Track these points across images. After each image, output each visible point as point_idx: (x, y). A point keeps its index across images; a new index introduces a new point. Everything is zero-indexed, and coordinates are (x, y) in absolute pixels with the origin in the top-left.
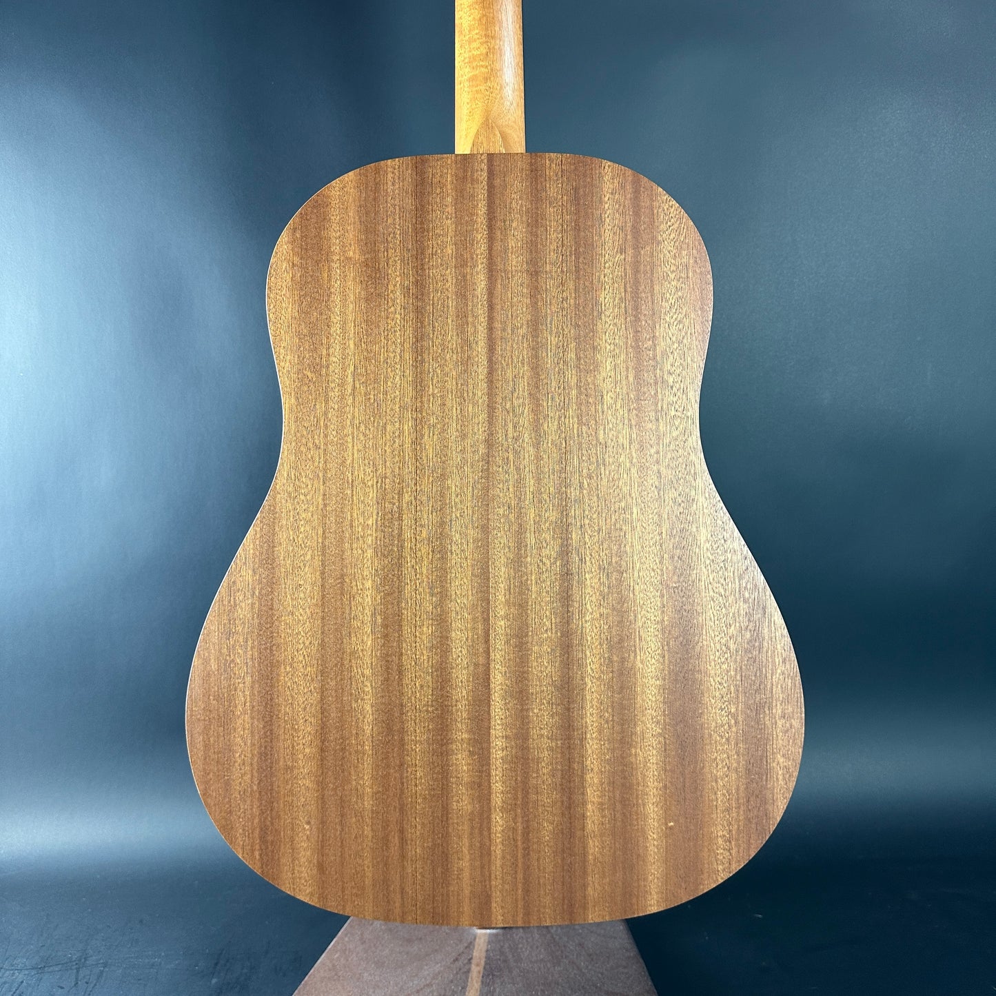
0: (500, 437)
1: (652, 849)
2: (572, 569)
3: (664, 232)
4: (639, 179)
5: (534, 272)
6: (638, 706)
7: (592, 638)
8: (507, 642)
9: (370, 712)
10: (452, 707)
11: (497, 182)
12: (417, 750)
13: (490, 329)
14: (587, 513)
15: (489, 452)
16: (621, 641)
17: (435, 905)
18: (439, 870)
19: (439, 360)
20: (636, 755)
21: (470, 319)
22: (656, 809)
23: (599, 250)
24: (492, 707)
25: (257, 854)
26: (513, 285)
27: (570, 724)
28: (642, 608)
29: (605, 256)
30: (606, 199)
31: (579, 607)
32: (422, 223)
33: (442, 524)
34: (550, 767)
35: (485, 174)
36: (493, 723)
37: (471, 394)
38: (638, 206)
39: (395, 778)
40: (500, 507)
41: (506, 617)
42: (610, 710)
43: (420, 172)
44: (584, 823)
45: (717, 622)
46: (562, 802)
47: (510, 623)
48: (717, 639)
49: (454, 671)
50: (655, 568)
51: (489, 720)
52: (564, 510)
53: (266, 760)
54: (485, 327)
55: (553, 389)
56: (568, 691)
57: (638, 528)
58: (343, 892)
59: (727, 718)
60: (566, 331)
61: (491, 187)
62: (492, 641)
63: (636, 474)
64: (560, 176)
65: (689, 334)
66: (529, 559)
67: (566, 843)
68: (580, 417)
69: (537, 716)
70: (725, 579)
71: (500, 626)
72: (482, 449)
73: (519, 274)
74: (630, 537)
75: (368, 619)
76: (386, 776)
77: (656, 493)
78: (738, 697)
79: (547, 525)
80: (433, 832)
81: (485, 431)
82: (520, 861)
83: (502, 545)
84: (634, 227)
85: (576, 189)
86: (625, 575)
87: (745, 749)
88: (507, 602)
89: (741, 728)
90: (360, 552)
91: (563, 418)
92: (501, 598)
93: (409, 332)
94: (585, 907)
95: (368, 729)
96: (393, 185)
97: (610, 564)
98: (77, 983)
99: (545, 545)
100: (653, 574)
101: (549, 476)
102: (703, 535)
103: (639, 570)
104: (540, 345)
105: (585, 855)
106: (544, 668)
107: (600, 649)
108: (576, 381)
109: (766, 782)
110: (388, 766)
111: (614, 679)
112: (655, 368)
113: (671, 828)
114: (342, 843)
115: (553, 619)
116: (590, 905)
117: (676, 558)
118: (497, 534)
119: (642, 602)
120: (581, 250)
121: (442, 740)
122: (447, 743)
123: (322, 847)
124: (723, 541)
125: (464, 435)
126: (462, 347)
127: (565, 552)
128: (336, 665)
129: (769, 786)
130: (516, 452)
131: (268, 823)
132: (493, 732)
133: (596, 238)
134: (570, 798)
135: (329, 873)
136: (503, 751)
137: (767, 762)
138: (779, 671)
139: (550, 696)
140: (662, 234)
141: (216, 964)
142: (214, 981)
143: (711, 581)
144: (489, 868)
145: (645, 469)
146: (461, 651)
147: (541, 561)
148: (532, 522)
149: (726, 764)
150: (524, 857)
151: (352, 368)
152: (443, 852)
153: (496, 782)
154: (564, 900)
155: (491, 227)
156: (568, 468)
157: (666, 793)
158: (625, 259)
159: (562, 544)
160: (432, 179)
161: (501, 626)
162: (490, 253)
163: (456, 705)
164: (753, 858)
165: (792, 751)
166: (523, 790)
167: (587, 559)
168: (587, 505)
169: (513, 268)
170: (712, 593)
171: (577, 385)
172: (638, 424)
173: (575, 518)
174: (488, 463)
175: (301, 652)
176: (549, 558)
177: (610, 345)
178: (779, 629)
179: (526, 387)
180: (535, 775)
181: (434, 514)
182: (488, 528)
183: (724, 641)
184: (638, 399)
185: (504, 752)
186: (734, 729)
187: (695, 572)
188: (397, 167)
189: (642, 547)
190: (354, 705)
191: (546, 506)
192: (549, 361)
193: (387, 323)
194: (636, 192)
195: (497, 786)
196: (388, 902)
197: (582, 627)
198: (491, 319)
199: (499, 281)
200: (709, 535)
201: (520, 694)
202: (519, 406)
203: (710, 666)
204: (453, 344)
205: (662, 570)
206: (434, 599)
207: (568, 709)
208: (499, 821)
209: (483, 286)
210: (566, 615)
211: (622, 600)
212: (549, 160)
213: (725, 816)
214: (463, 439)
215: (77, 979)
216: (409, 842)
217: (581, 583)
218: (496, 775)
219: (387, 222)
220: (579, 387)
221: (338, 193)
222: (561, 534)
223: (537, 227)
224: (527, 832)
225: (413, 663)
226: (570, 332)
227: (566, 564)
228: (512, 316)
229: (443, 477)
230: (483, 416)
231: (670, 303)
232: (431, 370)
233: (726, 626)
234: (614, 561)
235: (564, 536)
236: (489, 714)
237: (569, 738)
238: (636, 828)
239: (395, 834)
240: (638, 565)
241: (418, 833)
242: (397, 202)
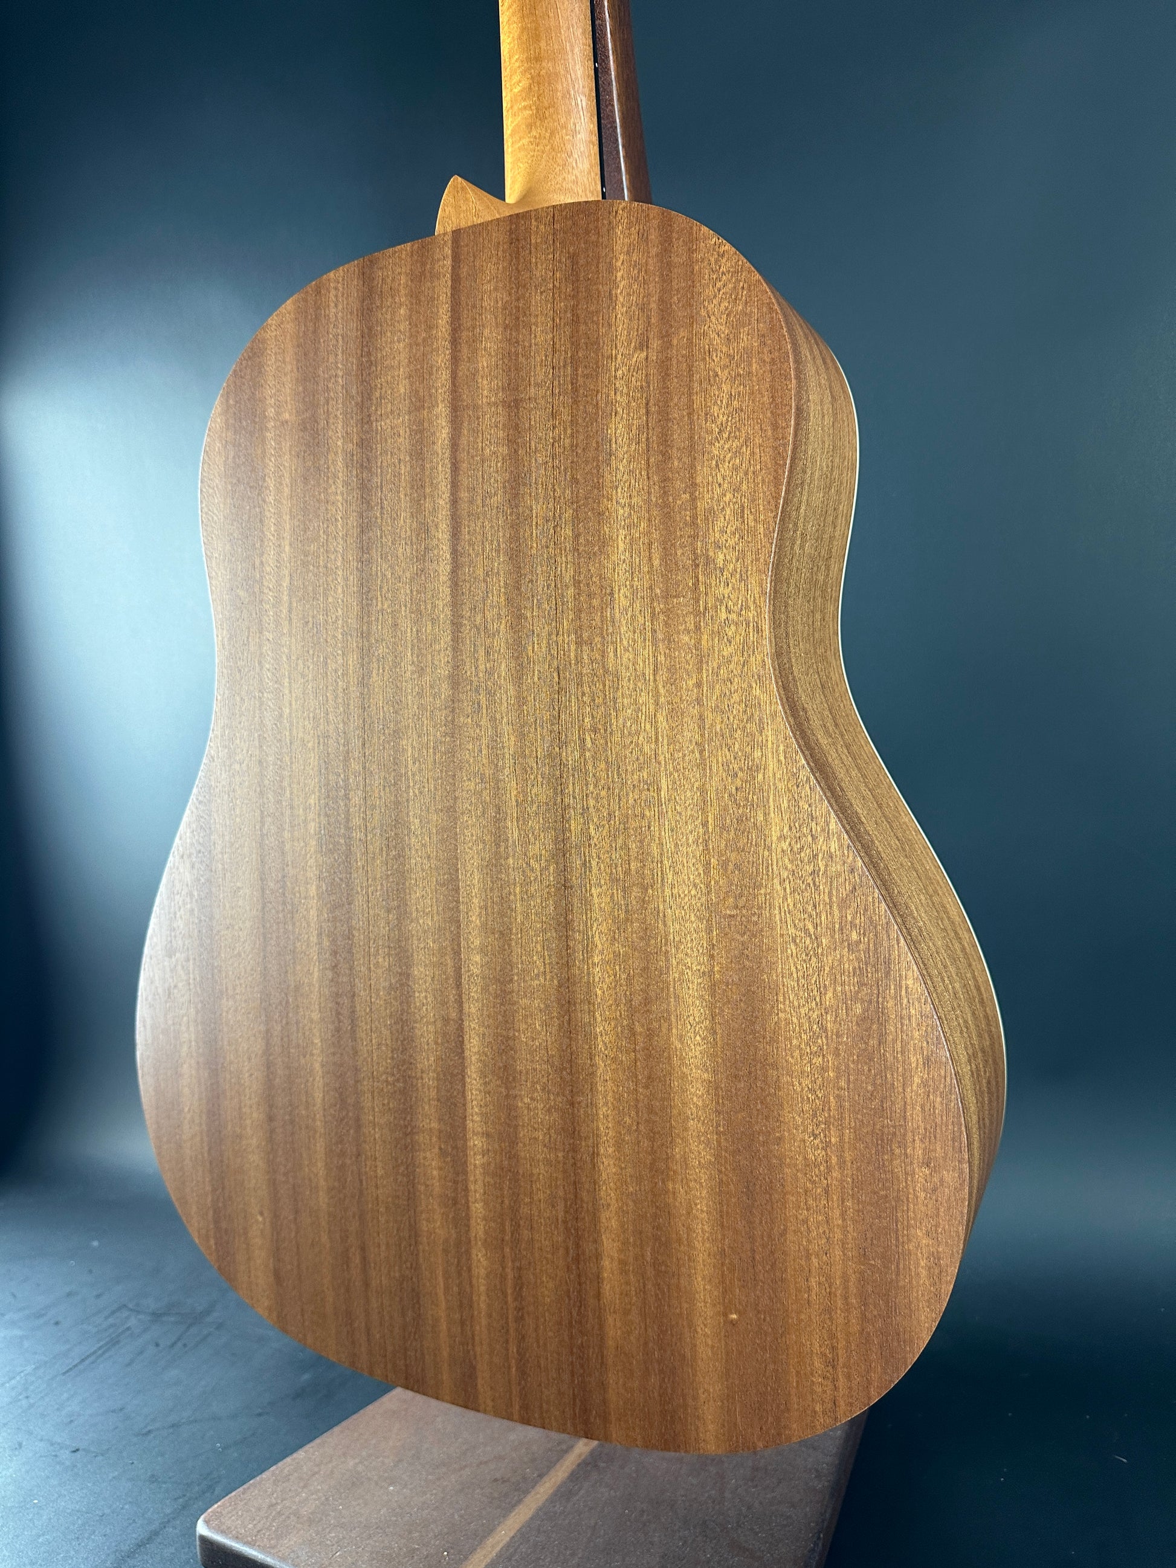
0: (469, 669)
1: (704, 1352)
2: (571, 879)
3: (710, 301)
4: (670, 220)
5: (514, 404)
6: (675, 1112)
7: (603, 992)
8: (485, 989)
9: (320, 1072)
10: (417, 1079)
11: (464, 271)
12: (377, 1136)
13: (454, 502)
14: (591, 788)
15: (453, 693)
16: (647, 1001)
17: (408, 1362)
18: (410, 1313)
19: (390, 558)
20: (674, 1193)
21: (428, 490)
22: (708, 1287)
23: (606, 350)
24: (468, 1087)
25: (212, 1242)
26: (484, 428)
27: (575, 1128)
28: (677, 949)
29: (616, 358)
30: (619, 264)
31: (583, 941)
32: (369, 354)
33: (397, 803)
34: (548, 1192)
35: (448, 262)
36: (469, 1111)
37: (429, 607)
38: (669, 264)
39: (352, 1172)
40: (470, 780)
41: (483, 950)
42: (633, 1113)
43: (366, 278)
44: (599, 1288)
45: (802, 981)
46: (567, 1249)
47: (487, 958)
48: (803, 1011)
49: (418, 1025)
50: (697, 881)
51: (464, 1105)
52: (558, 785)
53: (214, 1121)
54: (447, 500)
55: (540, 589)
56: (571, 1073)
57: (670, 813)
58: (303, 1315)
59: (824, 1153)
60: (558, 492)
61: (456, 279)
62: (465, 986)
63: (665, 723)
64: (551, 242)
65: (750, 474)
66: (511, 861)
67: (575, 1314)
68: (578, 631)
69: (529, 1109)
70: (815, 906)
72: (445, 690)
73: (493, 409)
74: (657, 829)
75: (314, 939)
76: (342, 1168)
77: (698, 755)
78: (842, 1118)
79: (534, 808)
80: (400, 1257)
81: (448, 662)
82: (512, 1325)
83: (474, 838)
84: (661, 300)
85: (573, 258)
86: (650, 891)
87: (858, 1211)
88: (484, 925)
89: (850, 1173)
90: (302, 844)
91: (554, 637)
92: (475, 919)
93: (353, 520)
94: (605, 1418)
95: (318, 1095)
96: (336, 306)
97: (627, 872)
99: (532, 840)
100: (693, 892)
101: (536, 729)
102: (776, 828)
103: (673, 886)
104: (522, 519)
105: (602, 1338)
106: (534, 1034)
107: (616, 1010)
108: (572, 573)
109: (898, 1274)
110: (344, 1154)
111: (638, 1063)
112: (695, 537)
113: (733, 1323)
114: (298, 1248)
115: (547, 958)
116: (613, 1418)
117: (731, 867)
118: (467, 821)
119: (677, 939)
120: (580, 355)
121: (406, 1127)
122: (412, 1133)
123: (278, 1249)
124: (810, 838)
125: (422, 669)
126: (418, 535)
127: (561, 851)
128: (281, 1003)
129: (901, 1284)
130: (490, 693)
131: (221, 1205)
132: (469, 1124)
133: (602, 330)
134: (578, 1246)
135: (287, 1286)
136: (483, 1156)
137: (897, 1239)
138: (917, 1080)
139: (545, 1080)
140: (706, 304)
143: (791, 907)
144: (471, 1326)
145: (679, 714)
146: (426, 997)
147: (528, 864)
148: (514, 803)
149: (824, 1232)
150: (517, 1320)
151: (287, 579)
152: (413, 1290)
153: (476, 1201)
154: (574, 1400)
155: (455, 342)
156: (563, 717)
157: (723, 1264)
158: (647, 358)
159: (557, 838)
160: (382, 286)
161: (476, 962)
162: (454, 384)
163: (422, 1078)
165: (944, 1229)
166: (512, 1220)
167: (594, 863)
168: (591, 775)
169: (485, 400)
170: (792, 931)
171: (575, 580)
172: (669, 639)
173: (574, 798)
174: (453, 711)
176: (538, 858)
177: (623, 507)
178: (916, 1003)
179: (503, 590)
180: (527, 1200)
181: (387, 789)
182: (455, 811)
183: (815, 1016)
184: (667, 596)
185: (485, 1158)
186: (835, 1174)
187: (763, 891)
188: (341, 279)
189: (676, 845)
190: (303, 1061)
191: (532, 777)
192: (535, 545)
193: (327, 509)
194: (666, 243)
195: (478, 1208)
196: (353, 1343)
197: (589, 974)
198: (455, 485)
199: (465, 424)
200: (786, 829)
202: (493, 621)
203: (792, 1057)
204: (406, 532)
205: (708, 886)
206: (391, 916)
207: (572, 1104)
209: (444, 435)
210: (564, 953)
211: (647, 932)
212: (536, 220)
213: (824, 1322)
214: (420, 676)
217: (587, 902)
218: (475, 1191)
219: (328, 362)
220: (577, 583)
221: (275, 333)
222: (556, 822)
223: (517, 330)
224: (519, 1284)
225: (368, 1010)
226: (564, 493)
227: (564, 871)
228: (483, 478)
229: (397, 734)
230: (446, 638)
231: (719, 423)
232: (379, 574)
233: (819, 989)
234: (633, 868)
235: (559, 826)
236: (464, 1096)
237: (574, 1149)
238: (678, 1311)
240: (670, 877)
241: (383, 1255)
242: (340, 331)
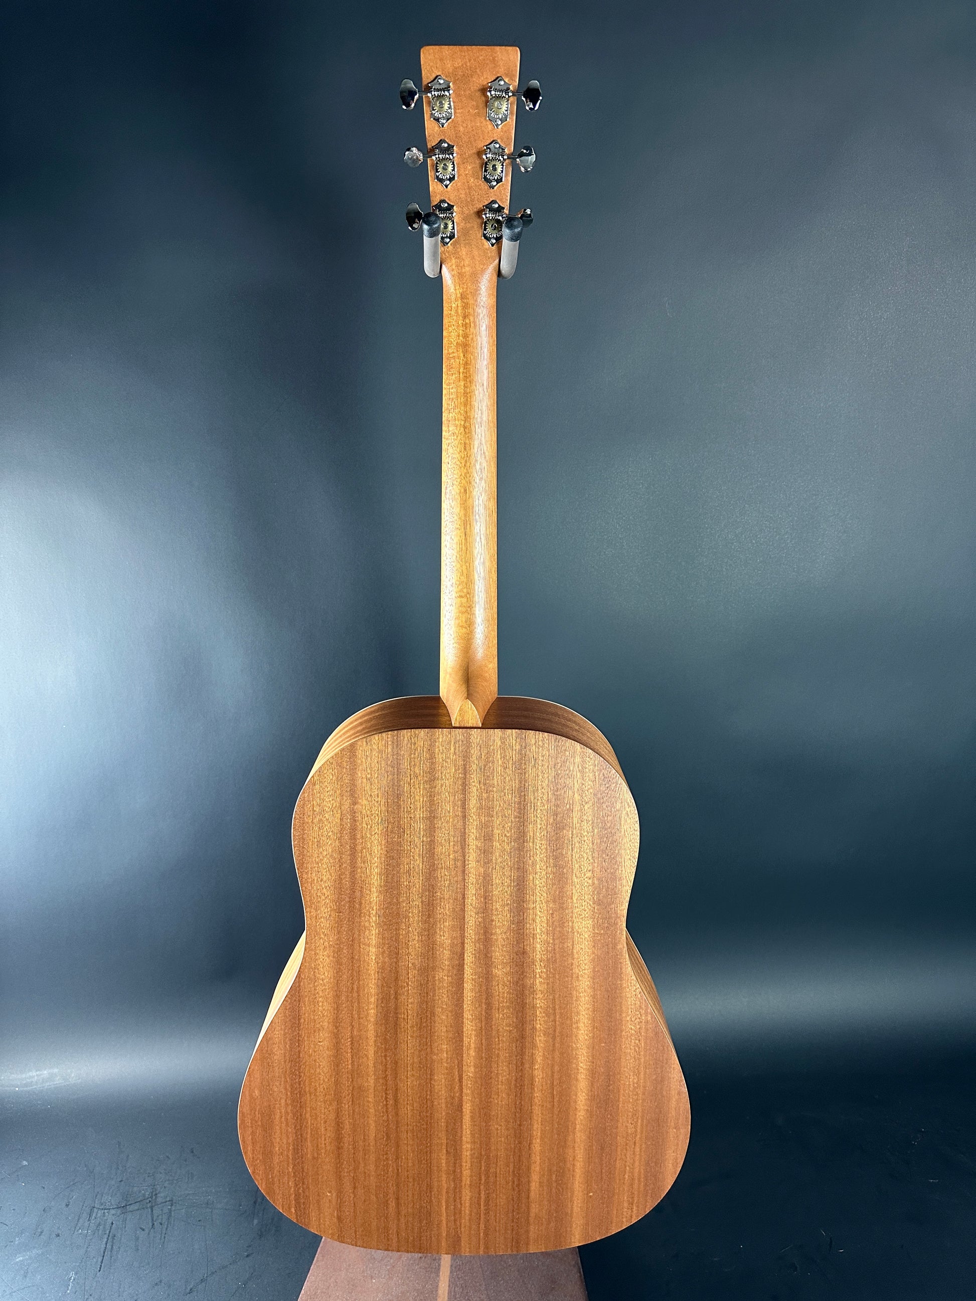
1: (576, 1209)
2: (525, 1034)
6: (571, 1123)
7: (539, 1080)
8: (476, 1083)
9: (374, 1125)
10: (435, 1123)
12: (409, 1149)
14: (538, 996)
16: (561, 1082)
17: (421, 1241)
18: (425, 1222)
20: (568, 1153)
22: (581, 1186)
24: (464, 1123)
25: (293, 1209)
27: (521, 1135)
31: (530, 1060)
34: (505, 1161)
36: (464, 1133)
39: (392, 1166)
41: (475, 1066)
42: (550, 1126)
44: (529, 1194)
45: (632, 1069)
46: (513, 1182)
47: (478, 1069)
48: (630, 1080)
49: (436, 1100)
50: (588, 1033)
51: (461, 1131)
53: (298, 1153)
56: (520, 1113)
59: (635, 1129)
62: (464, 1082)
67: (516, 1206)
69: (497, 1130)
71: (470, 1071)
72: (459, 950)
76: (386, 1165)
77: (591, 983)
78: (644, 1116)
80: (420, 1199)
82: (482, 1217)
87: (647, 1148)
89: (645, 1135)
90: (365, 1020)
92: (472, 1053)
94: (527, 1244)
95: (372, 1136)
98: (153, 1224)
99: (506, 1018)
100: (586, 1038)
103: (576, 1035)
105: (528, 1213)
106: (502, 1099)
109: (661, 1167)
110: (387, 1159)
111: (554, 1106)
113: (591, 1196)
114: (355, 1204)
115: (510, 1068)
116: (531, 1242)
119: (577, 1056)
121: (427, 1144)
122: (431, 1146)
123: (340, 1207)
124: (639, 1015)
127: (521, 1023)
129: (662, 1170)
131: (301, 1191)
132: (464, 1139)
134: (519, 1180)
135: (346, 1222)
137: (662, 1155)
138: (675, 1099)
139: (506, 1117)
141: (255, 1203)
142: (256, 1222)
146: (441, 1088)
149: (632, 1158)
150: (485, 1214)
152: (427, 1211)
153: (466, 1170)
157: (588, 1176)
159: (519, 1017)
163: (437, 1122)
164: (647, 1214)
165: (679, 1149)
166: (485, 1175)
167: (538, 1027)
170: (629, 1050)
174: (464, 960)
175: (322, 1086)
180: (494, 1166)
181: (422, 995)
183: (636, 1081)
185: (472, 1151)
186: (639, 1136)
189: (579, 1019)
190: (363, 1121)
195: (466, 1173)
201: (484, 1112)
205: (593, 1035)
207: (520, 1125)
208: (467, 1194)
210: (520, 1065)
213: (629, 1189)
215: (153, 1220)
216: (403, 1205)
218: (466, 1166)
224: (488, 1200)
225: (405, 1095)
227: (522, 1031)
229: (429, 969)
236: (461, 1128)
237: (520, 1143)
238: (566, 1197)
239: (392, 1200)
241: (409, 1199)
